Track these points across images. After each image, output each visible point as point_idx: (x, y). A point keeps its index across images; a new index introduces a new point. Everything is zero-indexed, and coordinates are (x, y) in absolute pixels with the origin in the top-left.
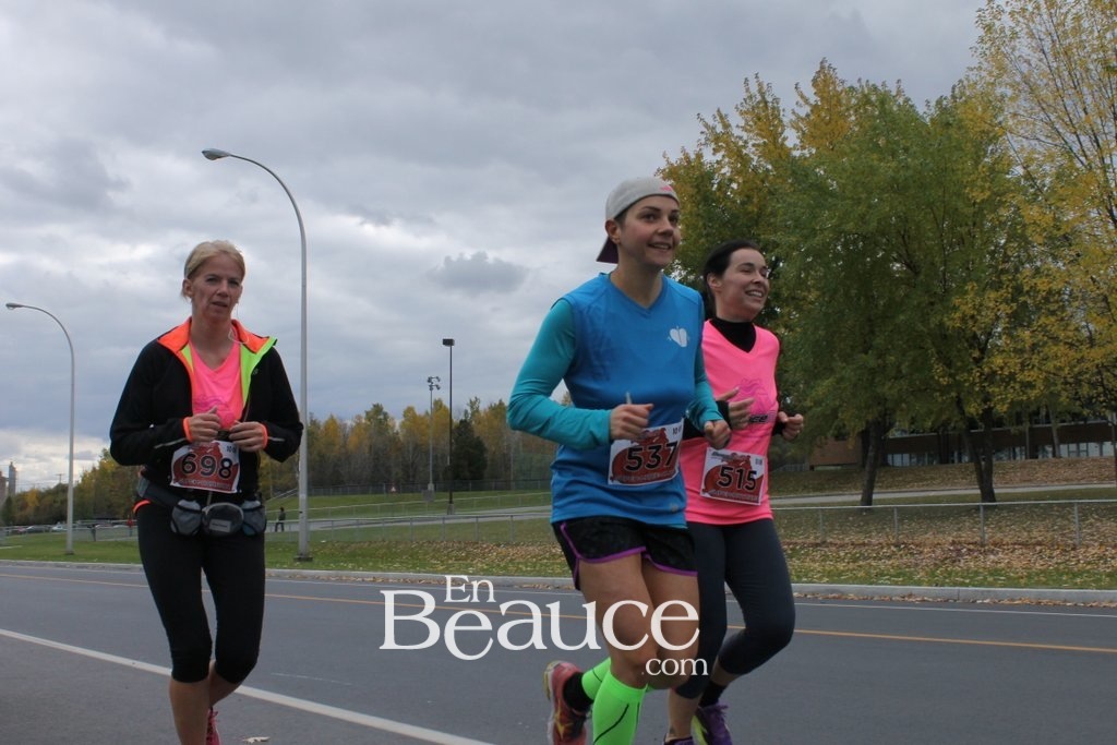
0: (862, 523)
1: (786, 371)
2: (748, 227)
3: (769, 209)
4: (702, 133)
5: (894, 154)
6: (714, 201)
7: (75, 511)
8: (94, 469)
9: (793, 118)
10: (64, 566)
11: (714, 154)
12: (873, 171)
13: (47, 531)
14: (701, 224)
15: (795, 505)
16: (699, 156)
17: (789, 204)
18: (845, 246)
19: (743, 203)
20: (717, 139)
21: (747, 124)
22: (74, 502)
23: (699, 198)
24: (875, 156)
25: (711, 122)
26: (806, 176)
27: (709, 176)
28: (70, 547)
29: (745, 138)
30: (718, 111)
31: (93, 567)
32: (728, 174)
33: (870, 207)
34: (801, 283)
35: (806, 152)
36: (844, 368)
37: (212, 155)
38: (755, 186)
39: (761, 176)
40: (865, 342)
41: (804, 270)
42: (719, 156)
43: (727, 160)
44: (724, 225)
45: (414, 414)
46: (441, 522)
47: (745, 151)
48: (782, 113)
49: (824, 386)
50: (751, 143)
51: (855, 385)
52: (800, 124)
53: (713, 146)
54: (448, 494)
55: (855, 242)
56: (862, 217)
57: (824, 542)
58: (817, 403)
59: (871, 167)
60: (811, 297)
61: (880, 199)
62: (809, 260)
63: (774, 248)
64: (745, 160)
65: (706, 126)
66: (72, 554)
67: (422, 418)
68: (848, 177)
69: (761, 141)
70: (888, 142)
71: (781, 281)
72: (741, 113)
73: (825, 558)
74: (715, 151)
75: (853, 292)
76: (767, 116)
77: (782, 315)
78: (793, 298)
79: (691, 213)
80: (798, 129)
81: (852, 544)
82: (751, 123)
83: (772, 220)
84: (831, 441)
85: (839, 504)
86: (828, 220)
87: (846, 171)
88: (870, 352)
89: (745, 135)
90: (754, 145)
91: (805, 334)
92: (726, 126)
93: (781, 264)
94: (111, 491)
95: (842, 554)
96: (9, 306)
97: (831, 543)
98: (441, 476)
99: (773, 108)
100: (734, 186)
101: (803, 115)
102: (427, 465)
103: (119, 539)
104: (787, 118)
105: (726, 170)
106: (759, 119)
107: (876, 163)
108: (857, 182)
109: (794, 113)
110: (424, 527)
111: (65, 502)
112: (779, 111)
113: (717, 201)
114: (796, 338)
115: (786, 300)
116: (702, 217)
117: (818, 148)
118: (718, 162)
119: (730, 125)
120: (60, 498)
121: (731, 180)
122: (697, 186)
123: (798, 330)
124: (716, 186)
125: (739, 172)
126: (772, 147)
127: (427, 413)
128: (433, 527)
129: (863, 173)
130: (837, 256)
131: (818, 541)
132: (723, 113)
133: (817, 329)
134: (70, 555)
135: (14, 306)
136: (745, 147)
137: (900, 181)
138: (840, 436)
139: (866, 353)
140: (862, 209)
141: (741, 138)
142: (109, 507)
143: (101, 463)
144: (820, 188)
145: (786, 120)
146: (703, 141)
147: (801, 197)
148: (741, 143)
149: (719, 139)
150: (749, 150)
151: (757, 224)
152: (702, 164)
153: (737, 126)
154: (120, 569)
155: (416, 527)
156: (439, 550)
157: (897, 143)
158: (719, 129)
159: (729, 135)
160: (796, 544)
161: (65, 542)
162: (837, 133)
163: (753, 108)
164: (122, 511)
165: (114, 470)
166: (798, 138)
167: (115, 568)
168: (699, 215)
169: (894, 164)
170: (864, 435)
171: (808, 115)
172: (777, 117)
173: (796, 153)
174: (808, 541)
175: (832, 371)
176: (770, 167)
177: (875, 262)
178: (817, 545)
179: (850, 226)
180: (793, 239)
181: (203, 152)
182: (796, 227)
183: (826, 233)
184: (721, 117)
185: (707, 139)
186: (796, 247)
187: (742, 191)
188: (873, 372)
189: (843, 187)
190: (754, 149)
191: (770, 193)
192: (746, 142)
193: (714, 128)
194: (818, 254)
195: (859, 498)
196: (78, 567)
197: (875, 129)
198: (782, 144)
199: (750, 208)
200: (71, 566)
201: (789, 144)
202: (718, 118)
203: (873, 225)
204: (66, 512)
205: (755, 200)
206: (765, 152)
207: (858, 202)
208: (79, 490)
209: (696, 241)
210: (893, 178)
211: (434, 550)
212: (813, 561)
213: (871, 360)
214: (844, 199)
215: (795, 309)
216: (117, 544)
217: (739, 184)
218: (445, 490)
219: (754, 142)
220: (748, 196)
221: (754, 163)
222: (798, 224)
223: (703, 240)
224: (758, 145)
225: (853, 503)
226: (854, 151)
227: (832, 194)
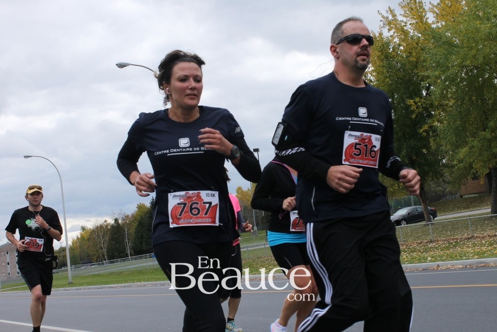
0: (493, 224)
1: (442, 145)
2: (411, 70)
3: (422, 58)
4: (381, 21)
5: (488, 19)
6: (391, 58)
7: (71, 260)
8: (78, 237)
9: (431, 6)
10: (69, 290)
11: (388, 32)
12: (478, 30)
13: (57, 273)
14: (385, 71)
15: (454, 218)
16: (381, 34)
17: (433, 54)
18: (466, 74)
19: (407, 57)
20: (390, 23)
21: (405, 13)
22: (70, 256)
23: (383, 57)
24: (478, 22)
25: (385, 15)
26: (441, 38)
27: (387, 44)
28: (70, 280)
29: (405, 21)
30: (389, 8)
31: (84, 289)
32: (398, 42)
33: (478, 50)
34: (443, 96)
35: (439, 24)
36: (473, 140)
37: (121, 66)
38: (413, 47)
39: (416, 41)
40: (484, 125)
41: (445, 89)
42: (391, 33)
43: (396, 34)
44: (399, 70)
45: (242, 190)
46: (263, 247)
47: (405, 28)
48: (424, 5)
49: (463, 152)
50: (409, 23)
51: (481, 149)
52: (435, 9)
53: (388, 27)
54: (265, 231)
55: (471, 71)
56: (474, 57)
57: (473, 236)
58: (460, 161)
59: (476, 28)
60: (451, 104)
61: (484, 45)
62: (447, 83)
63: (427, 79)
64: (405, 33)
65: (383, 17)
66: (72, 283)
67: (246, 192)
68: (464, 36)
69: (414, 21)
70: (484, 13)
71: (433, 97)
72: (402, 7)
73: (474, 245)
74: (389, 30)
75: (474, 98)
76: (416, 8)
77: (436, 115)
78: (441, 105)
79: (379, 66)
80: (434, 12)
81: (489, 236)
82: (408, 12)
83: (424, 64)
84: (470, 181)
85: (479, 215)
86: (455, 60)
87: (462, 32)
88: (487, 130)
89: (405, 19)
90: (410, 24)
91: (449, 124)
92: (394, 16)
93: (432, 88)
94: (88, 248)
95: (484, 242)
96: (24, 157)
97: (477, 237)
98: (260, 222)
99: (419, 3)
100: (402, 48)
101: (436, 4)
102: (252, 217)
103: (95, 273)
104: (427, 7)
105: (396, 40)
106: (412, 9)
107: (479, 26)
108: (469, 38)
109: (430, 3)
110: (254, 250)
111: (65, 256)
112: (422, 4)
113: (393, 57)
114: (445, 127)
115: (437, 106)
116: (386, 67)
117: (446, 22)
118: (391, 36)
119: (396, 15)
120: (62, 254)
121: (399, 45)
122: (381, 51)
123: (445, 122)
124: (391, 49)
125: (404, 40)
126: (420, 24)
127: (249, 189)
128: (258, 250)
129: (472, 33)
130: (462, 79)
131: (470, 236)
132: (392, 9)
133: (455, 121)
134: (71, 284)
135: (28, 157)
136: (405, 26)
137: (494, 33)
138: (475, 178)
139: (485, 131)
140: (473, 52)
141: (403, 21)
142: (88, 256)
143: (81, 235)
144: (450, 44)
145: (426, 8)
146: (382, 25)
147: (439, 49)
148: (403, 24)
149: (391, 23)
150: (408, 28)
151: (416, 68)
152: (382, 38)
153: (400, 15)
154: (98, 288)
155: (251, 250)
156: (264, 262)
157: (490, 13)
158: (390, 18)
159: (396, 20)
160: (457, 238)
161: (68, 277)
162: (455, 12)
163: (408, 4)
164: (95, 258)
165: (88, 237)
166: (434, 17)
167: (95, 288)
168: (383, 66)
169: (489, 25)
170: (489, 176)
171: (438, 4)
172: (421, 7)
173: (434, 26)
174: (464, 237)
175: (466, 143)
176: (420, 35)
177: (484, 80)
178: (469, 238)
179: (468, 62)
180: (437, 73)
181: (116, 65)
182: (437, 66)
183: (455, 68)
184: (391, 11)
185: (384, 24)
186: (439, 77)
187: (406, 50)
188: (490, 141)
189: (462, 41)
190: (410, 26)
191: (422, 49)
192: (406, 23)
193: (387, 18)
194: (452, 80)
195: (490, 210)
196: (76, 290)
197: (476, 7)
198: (426, 22)
199: (411, 59)
200: (72, 290)
201: (430, 21)
202: (389, 12)
203: (481, 60)
204: (67, 261)
205: (414, 55)
206: (417, 27)
207: (471, 48)
208: (72, 249)
209: (384, 81)
210: (489, 33)
211: (261, 262)
212: (468, 247)
213: (487, 134)
214: (463, 48)
215: (442, 111)
216: (95, 275)
217: (404, 47)
218: (263, 229)
219: (410, 22)
220: (410, 53)
221: (411, 34)
222: (438, 65)
223: (387, 80)
224: (413, 24)
225: (486, 214)
226: (465, 21)
227: (456, 46)
